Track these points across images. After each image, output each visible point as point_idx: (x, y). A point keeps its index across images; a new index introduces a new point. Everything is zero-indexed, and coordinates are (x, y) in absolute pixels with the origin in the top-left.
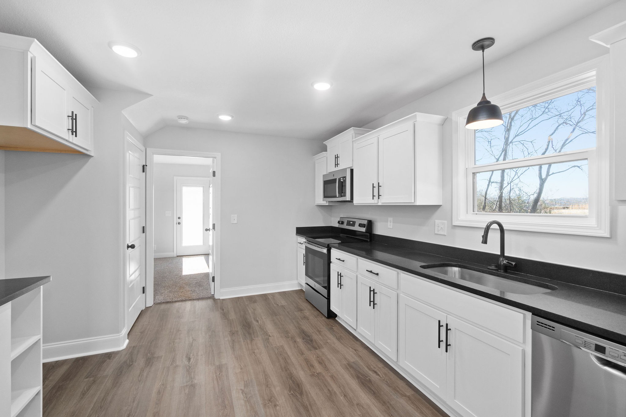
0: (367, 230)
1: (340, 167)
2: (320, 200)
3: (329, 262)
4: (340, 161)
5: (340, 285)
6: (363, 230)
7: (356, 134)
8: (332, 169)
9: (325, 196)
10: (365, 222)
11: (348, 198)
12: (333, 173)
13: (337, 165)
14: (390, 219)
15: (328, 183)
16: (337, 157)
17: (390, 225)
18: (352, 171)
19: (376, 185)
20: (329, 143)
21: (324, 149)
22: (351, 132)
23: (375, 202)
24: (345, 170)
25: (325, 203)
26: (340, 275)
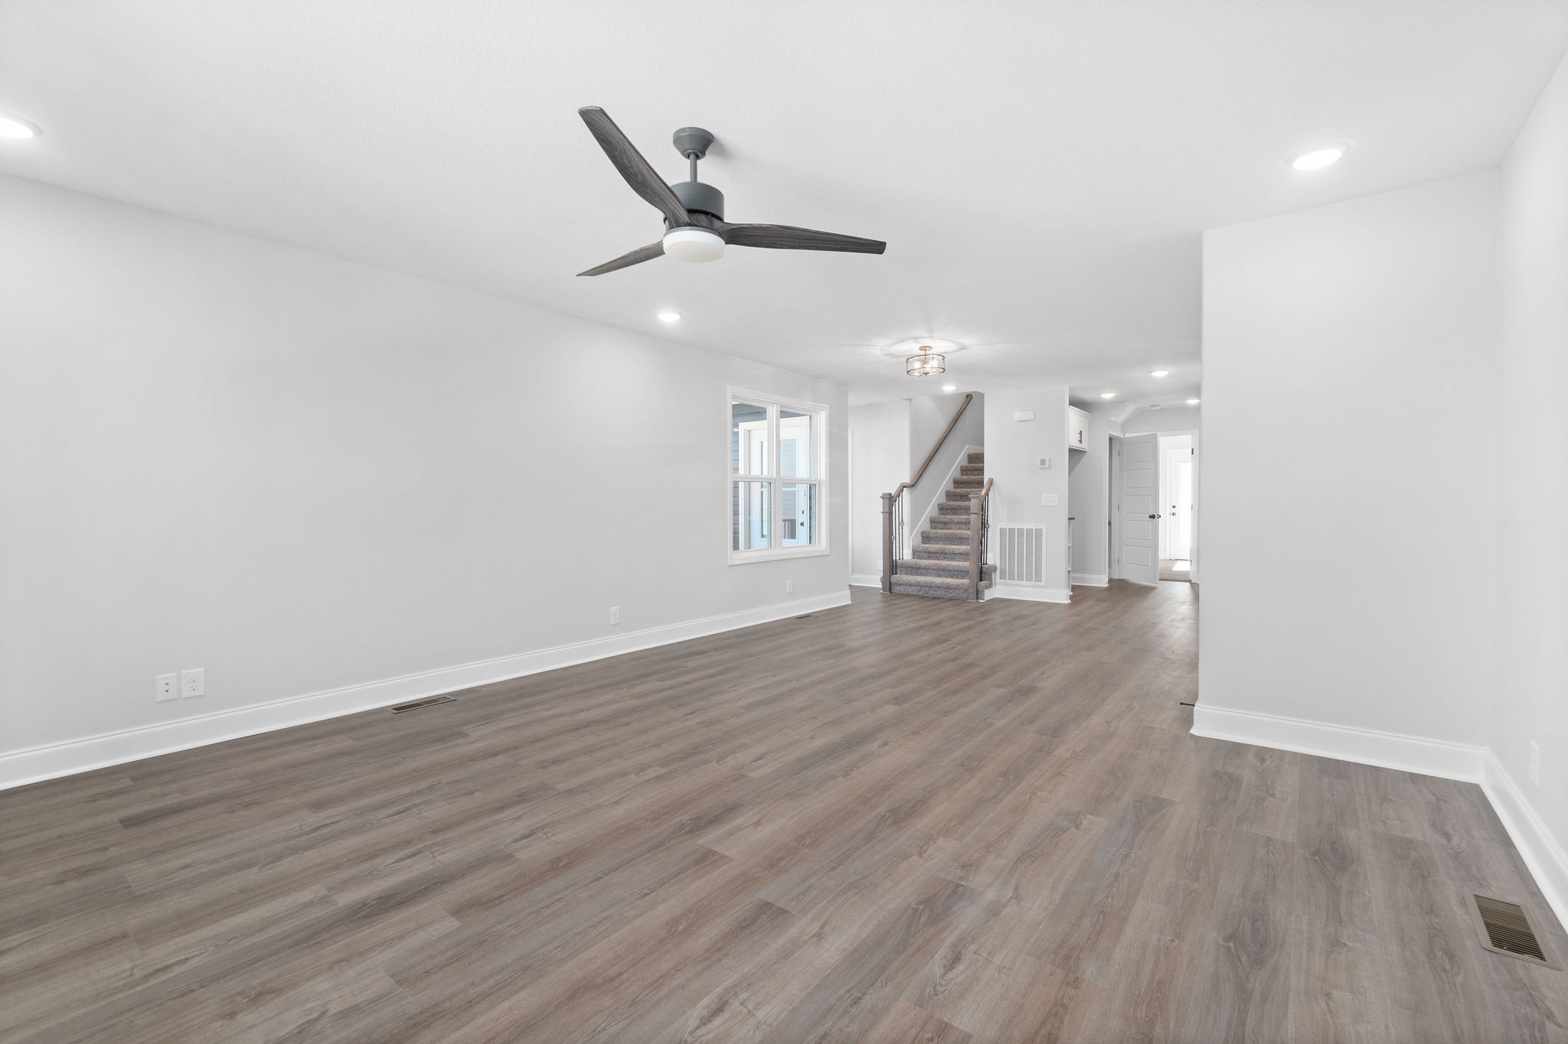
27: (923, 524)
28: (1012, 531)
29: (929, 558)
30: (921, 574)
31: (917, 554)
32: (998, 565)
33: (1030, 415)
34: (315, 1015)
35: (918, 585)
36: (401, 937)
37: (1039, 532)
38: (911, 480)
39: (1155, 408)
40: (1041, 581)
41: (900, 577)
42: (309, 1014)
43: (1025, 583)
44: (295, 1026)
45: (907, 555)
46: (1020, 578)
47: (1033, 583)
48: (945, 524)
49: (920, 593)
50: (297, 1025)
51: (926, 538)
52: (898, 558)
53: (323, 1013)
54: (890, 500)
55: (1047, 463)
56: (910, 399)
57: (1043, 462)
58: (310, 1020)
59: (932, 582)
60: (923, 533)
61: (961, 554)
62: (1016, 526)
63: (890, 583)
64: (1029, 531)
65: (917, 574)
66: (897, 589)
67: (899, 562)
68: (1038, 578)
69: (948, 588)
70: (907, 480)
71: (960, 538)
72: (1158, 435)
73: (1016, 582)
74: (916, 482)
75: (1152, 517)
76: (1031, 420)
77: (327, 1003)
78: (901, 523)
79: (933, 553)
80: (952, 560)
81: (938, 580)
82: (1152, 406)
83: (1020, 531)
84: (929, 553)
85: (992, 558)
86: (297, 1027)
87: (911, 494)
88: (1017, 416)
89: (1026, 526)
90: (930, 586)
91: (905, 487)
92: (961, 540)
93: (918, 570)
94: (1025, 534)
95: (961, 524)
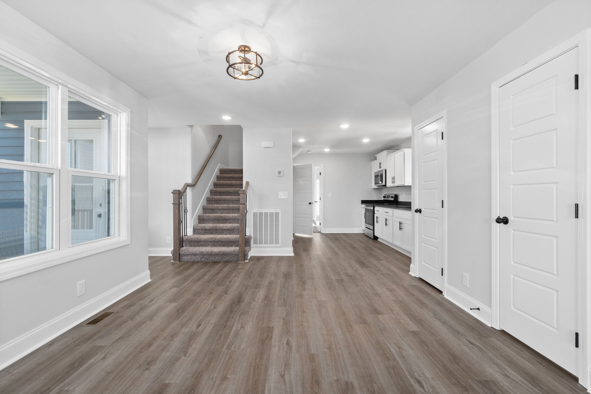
0: (394, 199)
1: (381, 169)
2: (373, 186)
3: (374, 213)
5: (377, 222)
6: (393, 199)
7: (388, 153)
8: (379, 169)
9: (375, 184)
10: (394, 196)
11: (384, 184)
12: (378, 172)
13: (380, 167)
14: (404, 193)
15: (376, 176)
16: (380, 164)
17: (404, 196)
18: (386, 171)
19: (393, 178)
20: (378, 156)
21: (375, 159)
22: (385, 152)
23: (393, 185)
24: (383, 171)
25: (376, 187)
26: (377, 218)
27: (199, 210)
28: (261, 214)
29: (205, 233)
30: (201, 246)
31: (197, 231)
32: (252, 235)
33: (270, 144)
35: (202, 254)
37: (277, 214)
38: (192, 181)
39: (309, 152)
40: (279, 244)
41: (185, 249)
43: (269, 245)
45: (190, 232)
46: (267, 243)
47: (274, 245)
48: (213, 210)
49: (203, 260)
51: (201, 220)
52: (184, 235)
54: (179, 195)
55: (282, 173)
56: (191, 126)
57: (279, 172)
59: (212, 252)
60: (199, 216)
61: (227, 230)
62: (264, 211)
63: (179, 254)
64: (272, 214)
65: (199, 246)
66: (185, 259)
67: (185, 238)
68: (277, 242)
69: (224, 254)
70: (190, 181)
72: (312, 164)
73: (263, 245)
74: (196, 183)
75: (310, 203)
76: (272, 147)
78: (186, 211)
79: (209, 230)
81: (216, 249)
82: (308, 151)
83: (266, 214)
84: (205, 230)
85: (249, 232)
87: (192, 191)
88: (264, 144)
89: (269, 211)
90: (211, 254)
91: (188, 186)
92: (225, 220)
93: (199, 243)
94: (269, 216)
95: (223, 210)
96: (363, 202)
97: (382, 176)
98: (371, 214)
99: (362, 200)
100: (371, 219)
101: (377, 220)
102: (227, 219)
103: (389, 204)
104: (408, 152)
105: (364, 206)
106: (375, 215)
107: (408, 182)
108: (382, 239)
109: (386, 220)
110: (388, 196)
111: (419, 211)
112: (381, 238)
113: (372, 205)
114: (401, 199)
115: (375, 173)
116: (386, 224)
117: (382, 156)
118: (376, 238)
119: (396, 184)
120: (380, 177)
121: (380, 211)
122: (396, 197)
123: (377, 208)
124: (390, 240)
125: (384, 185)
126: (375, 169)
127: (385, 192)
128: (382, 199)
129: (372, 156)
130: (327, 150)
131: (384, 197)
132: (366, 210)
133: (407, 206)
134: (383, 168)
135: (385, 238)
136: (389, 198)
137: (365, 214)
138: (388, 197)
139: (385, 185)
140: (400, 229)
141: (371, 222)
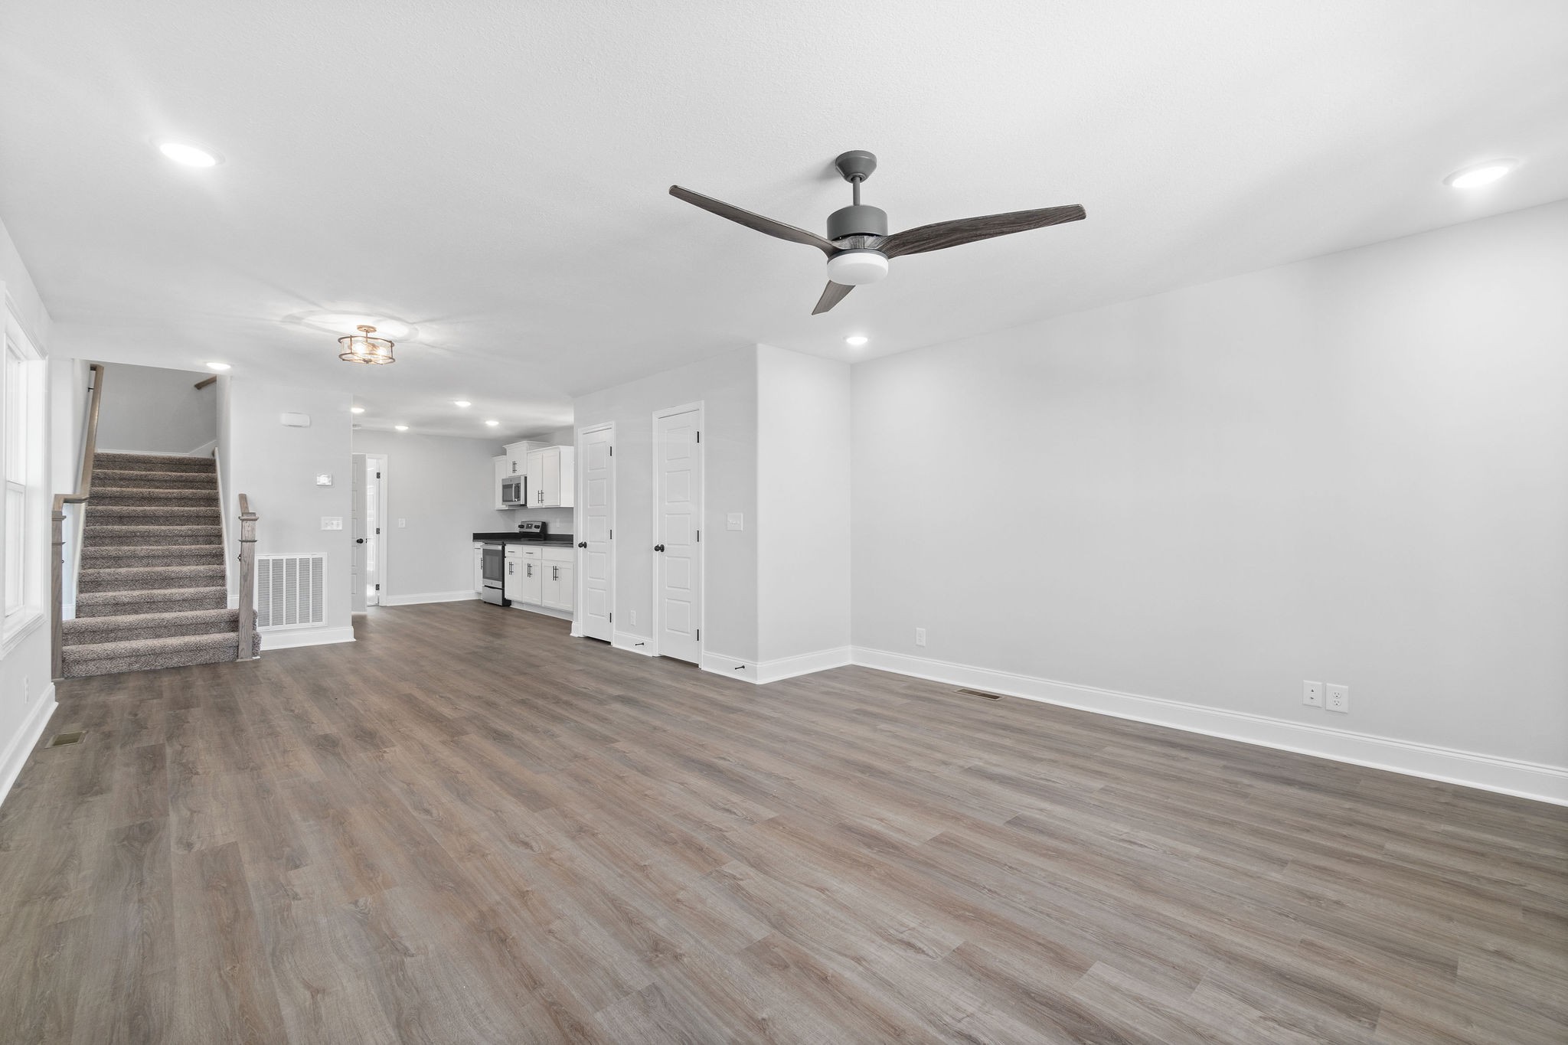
0: (541, 530)
1: (517, 474)
2: (499, 504)
3: (504, 557)
4: (517, 467)
5: (511, 572)
6: (538, 530)
7: (530, 446)
8: (511, 474)
9: (504, 501)
10: (540, 524)
11: (522, 502)
12: (511, 479)
13: (514, 471)
14: (558, 520)
15: (506, 489)
16: (514, 464)
17: (558, 525)
18: (526, 478)
19: (540, 492)
20: (509, 448)
21: (504, 453)
22: (525, 443)
23: (539, 505)
24: (519, 477)
25: (504, 507)
26: (511, 564)
28: (277, 564)
29: (120, 613)
30: (117, 640)
31: (87, 609)
32: (256, 608)
33: (301, 419)
34: (1271, 1024)
35: (134, 654)
36: (1138, 999)
37: (318, 563)
40: (321, 620)
41: (86, 649)
42: (1274, 1028)
43: (298, 625)
44: (1292, 1032)
45: (68, 614)
46: (291, 620)
47: (310, 624)
48: (121, 561)
49: (136, 667)
50: (1289, 1032)
51: (89, 583)
53: (1265, 1019)
58: (1279, 1025)
59: (164, 646)
60: (82, 577)
61: (185, 600)
62: (285, 557)
63: (65, 661)
64: (304, 563)
65: (108, 640)
68: (318, 617)
69: (197, 649)
71: (166, 579)
72: (367, 457)
73: (284, 626)
76: (306, 427)
77: (1254, 1021)
79: (128, 603)
80: (166, 611)
81: (175, 641)
82: (355, 425)
83: (291, 563)
84: (118, 605)
86: (1291, 1030)
89: (298, 556)
90: (159, 653)
92: (167, 581)
93: (108, 634)
94: (298, 567)
95: (150, 558)
96: (477, 537)
97: (518, 487)
98: (497, 559)
99: (474, 534)
100: (495, 568)
101: (511, 568)
102: (172, 579)
103: (530, 540)
104: (567, 451)
105: (480, 544)
106: (507, 561)
107: (566, 501)
108: (521, 603)
109: (529, 566)
110: (528, 525)
111: (584, 545)
112: (519, 599)
113: (500, 542)
114: (553, 530)
115: (503, 480)
116: (529, 574)
117: (519, 451)
118: (507, 603)
119: (547, 503)
120: (513, 491)
121: (515, 553)
122: (544, 526)
123: (509, 548)
124: (536, 601)
125: (522, 505)
126: (503, 471)
127: (521, 518)
128: (517, 530)
129: (498, 446)
130: (402, 428)
131: (521, 527)
132: (485, 552)
133: (566, 540)
134: (520, 472)
135: (526, 599)
136: (531, 528)
137: (484, 560)
138: (528, 527)
139: (525, 505)
140: (555, 577)
141: (497, 573)
